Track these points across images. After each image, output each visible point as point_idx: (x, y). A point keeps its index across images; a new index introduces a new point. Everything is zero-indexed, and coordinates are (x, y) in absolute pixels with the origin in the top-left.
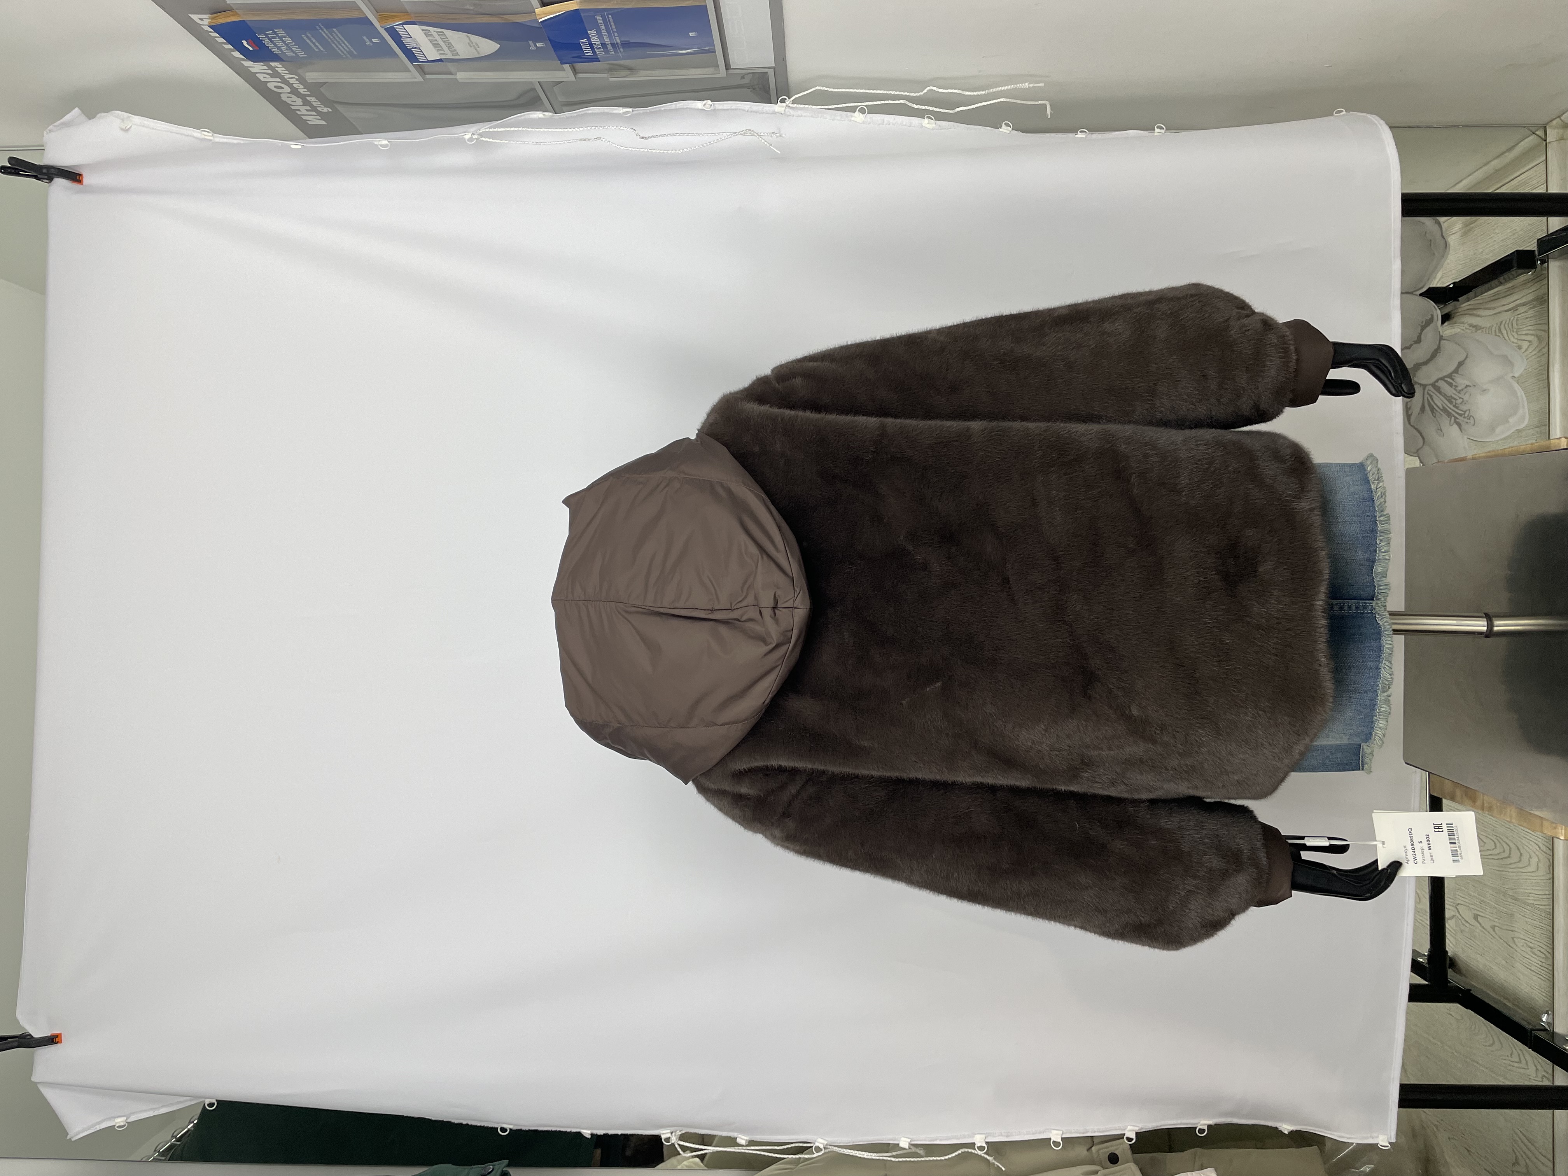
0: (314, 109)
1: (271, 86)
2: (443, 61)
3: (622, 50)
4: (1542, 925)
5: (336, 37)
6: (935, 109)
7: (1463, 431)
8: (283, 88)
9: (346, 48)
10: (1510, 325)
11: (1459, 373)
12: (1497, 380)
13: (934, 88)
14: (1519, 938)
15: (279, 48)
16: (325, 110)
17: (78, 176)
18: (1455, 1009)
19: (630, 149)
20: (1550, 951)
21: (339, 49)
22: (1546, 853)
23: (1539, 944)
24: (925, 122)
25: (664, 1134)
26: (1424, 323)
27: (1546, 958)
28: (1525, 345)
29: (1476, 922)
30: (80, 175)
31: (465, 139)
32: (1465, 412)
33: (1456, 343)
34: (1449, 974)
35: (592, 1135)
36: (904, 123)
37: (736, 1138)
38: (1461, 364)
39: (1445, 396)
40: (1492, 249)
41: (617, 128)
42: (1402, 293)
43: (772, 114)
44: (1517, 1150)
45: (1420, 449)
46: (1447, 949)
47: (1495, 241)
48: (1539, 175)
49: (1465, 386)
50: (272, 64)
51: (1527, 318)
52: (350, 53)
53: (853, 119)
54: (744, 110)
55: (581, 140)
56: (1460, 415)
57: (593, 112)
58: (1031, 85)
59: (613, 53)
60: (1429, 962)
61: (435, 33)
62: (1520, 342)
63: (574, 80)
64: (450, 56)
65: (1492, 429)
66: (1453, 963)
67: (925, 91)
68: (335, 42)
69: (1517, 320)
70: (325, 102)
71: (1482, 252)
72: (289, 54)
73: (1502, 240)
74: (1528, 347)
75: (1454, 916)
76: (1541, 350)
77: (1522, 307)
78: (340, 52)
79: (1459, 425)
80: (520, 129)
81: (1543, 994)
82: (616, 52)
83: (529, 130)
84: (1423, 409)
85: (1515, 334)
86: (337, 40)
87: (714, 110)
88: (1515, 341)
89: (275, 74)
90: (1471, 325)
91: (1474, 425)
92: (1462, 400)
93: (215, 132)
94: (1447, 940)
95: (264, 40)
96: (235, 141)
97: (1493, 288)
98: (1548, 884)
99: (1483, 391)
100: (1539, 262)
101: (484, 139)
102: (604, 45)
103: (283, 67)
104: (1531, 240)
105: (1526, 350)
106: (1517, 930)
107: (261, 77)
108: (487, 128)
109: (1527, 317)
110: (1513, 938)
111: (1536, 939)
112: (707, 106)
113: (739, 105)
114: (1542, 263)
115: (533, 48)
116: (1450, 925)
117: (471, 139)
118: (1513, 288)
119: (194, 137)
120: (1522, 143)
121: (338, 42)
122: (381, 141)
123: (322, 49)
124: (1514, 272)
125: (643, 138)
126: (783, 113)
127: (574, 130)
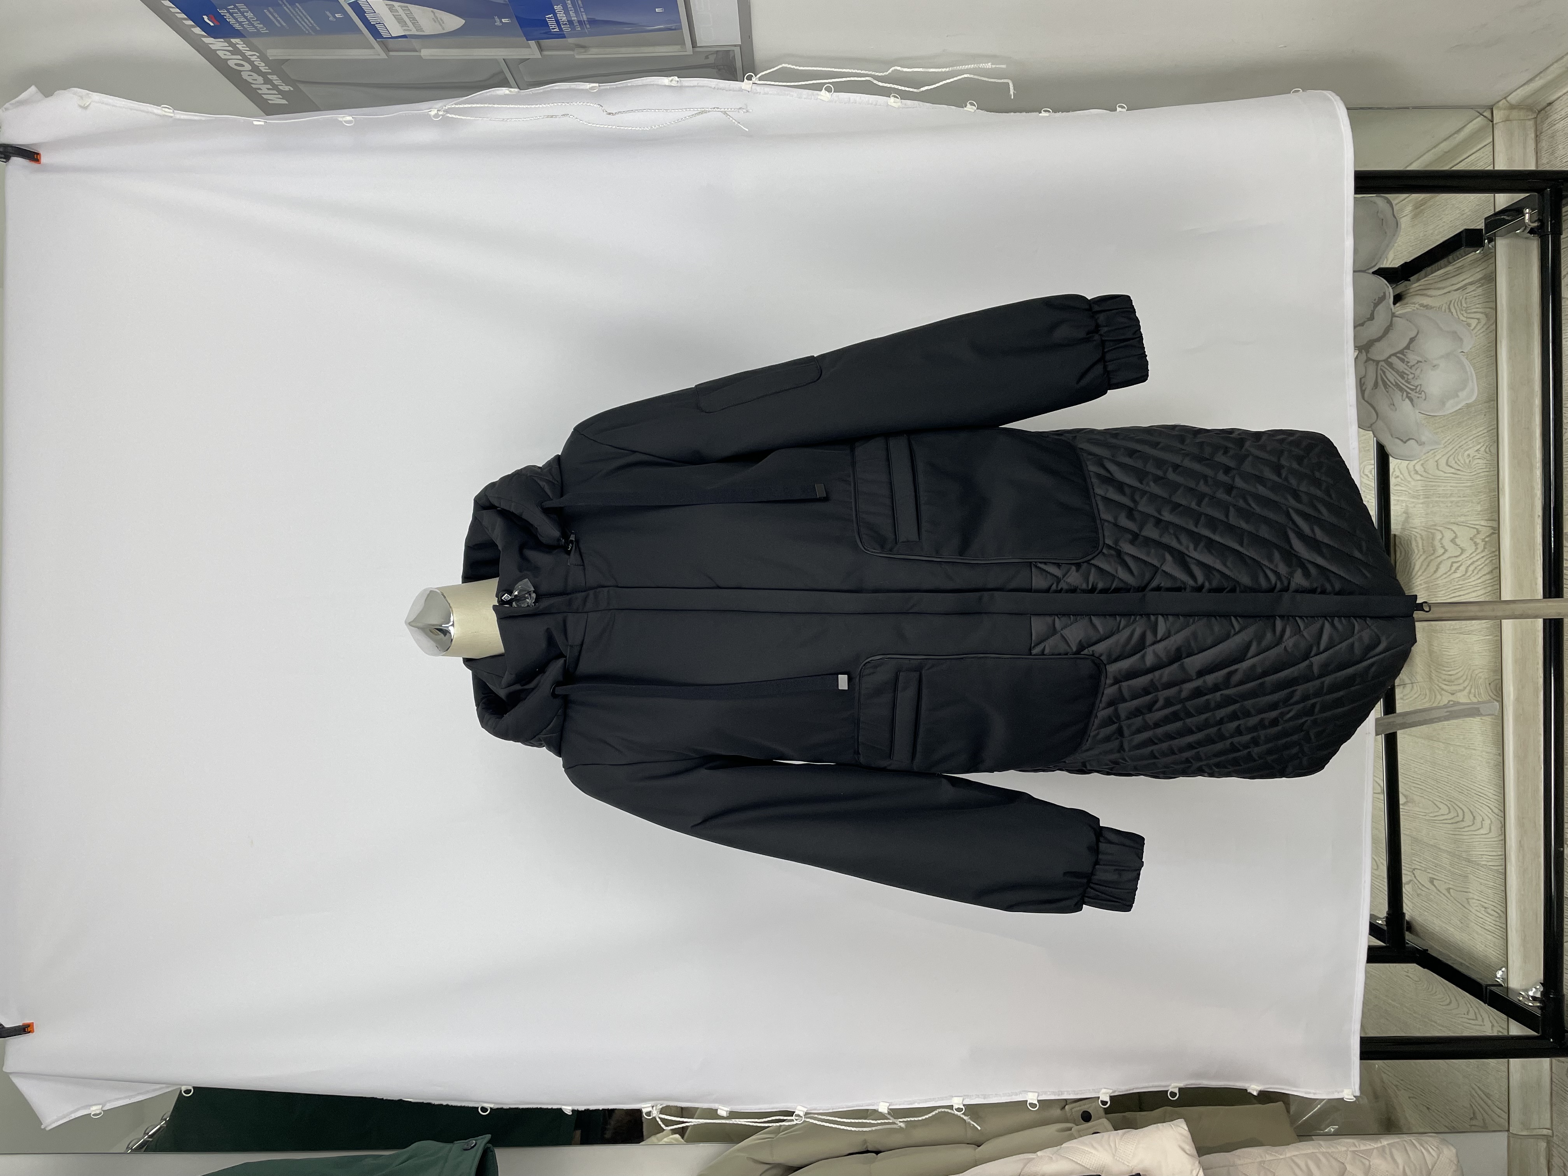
0: (275, 87)
1: (231, 63)
2: (407, 38)
3: (588, 26)
4: (1495, 885)
5: (298, 12)
6: (900, 88)
7: (1415, 406)
8: (243, 66)
9: (309, 24)
10: (1459, 304)
11: (1411, 349)
12: (1447, 356)
13: (899, 68)
14: (1473, 899)
15: (240, 23)
16: (287, 88)
17: (36, 156)
18: (1413, 969)
19: (598, 126)
20: (1504, 910)
21: (302, 25)
22: (1498, 815)
23: (1494, 904)
24: (892, 101)
25: (645, 1108)
26: (1377, 300)
27: (1500, 917)
28: (1474, 323)
29: (1433, 886)
30: (38, 154)
31: (430, 115)
32: (1417, 387)
33: (1407, 320)
34: (1407, 937)
35: (573, 1111)
36: (870, 102)
37: (717, 1110)
38: (1412, 340)
39: (1397, 372)
40: (1441, 230)
41: (584, 104)
42: (1354, 271)
43: (739, 91)
44: (1475, 1106)
45: (1374, 423)
46: (1405, 911)
47: (1444, 222)
48: (1486, 156)
49: (1416, 361)
50: (233, 40)
51: (1475, 297)
52: (313, 28)
53: (819, 97)
54: (710, 87)
55: (548, 117)
56: (1412, 390)
57: (560, 88)
58: (994, 66)
59: (579, 29)
60: (1387, 925)
61: (400, 8)
62: (1468, 320)
63: (541, 57)
64: (414, 32)
65: (1443, 403)
66: (1410, 927)
67: (890, 71)
68: (298, 17)
69: (1466, 299)
70: (286, 80)
71: (1432, 234)
72: (251, 29)
73: (1451, 221)
74: (1477, 325)
75: (1411, 881)
76: (1488, 327)
77: (1470, 286)
78: (303, 28)
79: (1411, 400)
80: (486, 105)
81: (1498, 952)
82: (582, 28)
83: (495, 106)
84: (1376, 385)
85: (1464, 312)
86: (299, 16)
87: (681, 87)
88: (1464, 319)
89: (236, 51)
90: (1422, 305)
91: (1425, 400)
92: (1413, 375)
93: (176, 108)
94: (1404, 905)
95: (225, 16)
96: (196, 118)
97: (1441, 268)
98: (1500, 845)
99: (1434, 366)
100: (1486, 241)
101: (450, 116)
102: (570, 22)
103: (244, 44)
104: (1479, 220)
105: (1475, 327)
106: (1471, 891)
107: (221, 54)
108: (452, 105)
109: (1476, 295)
110: (1467, 899)
111: (1489, 899)
112: (673, 82)
113: (705, 82)
114: (1489, 242)
115: (498, 23)
116: (1407, 890)
117: (436, 116)
118: (1462, 267)
119: (154, 114)
120: (1470, 124)
121: (302, 18)
122: (346, 117)
123: (284, 24)
124: (1463, 250)
125: (610, 114)
126: (749, 90)
127: (541, 106)
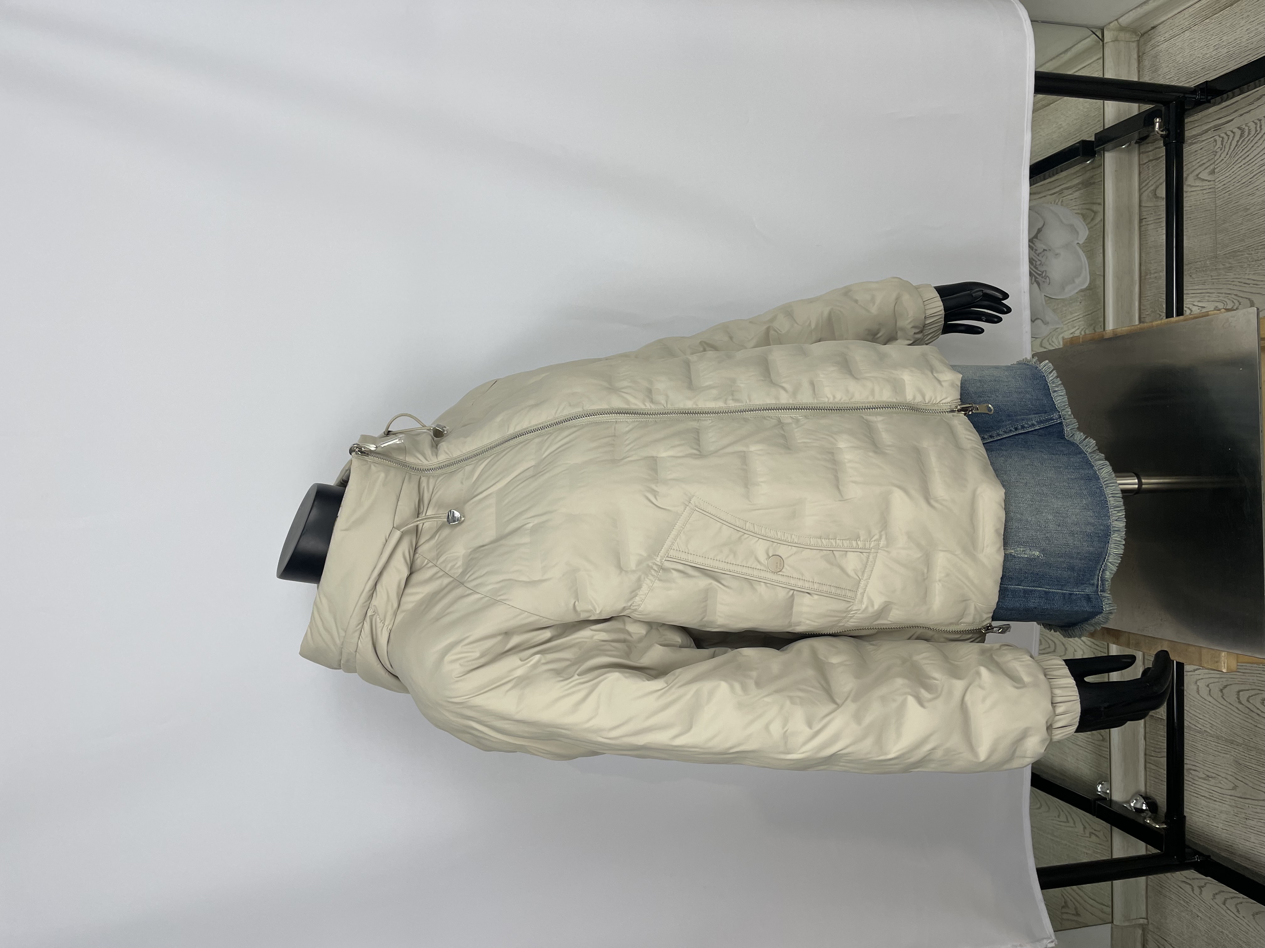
7: (1041, 289)
11: (1038, 238)
12: (1066, 247)
32: (1043, 272)
33: (1036, 212)
38: (1039, 231)
49: (1043, 250)
56: (1039, 275)
65: (1063, 288)
79: (1038, 284)
91: (1049, 283)
92: (1040, 262)
99: (1056, 255)
100: (1095, 153)
114: (1099, 153)
120: (1082, 42)
